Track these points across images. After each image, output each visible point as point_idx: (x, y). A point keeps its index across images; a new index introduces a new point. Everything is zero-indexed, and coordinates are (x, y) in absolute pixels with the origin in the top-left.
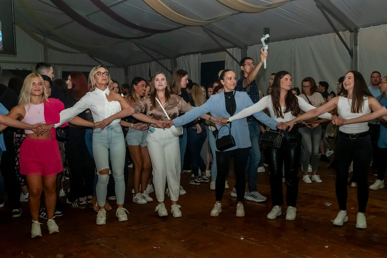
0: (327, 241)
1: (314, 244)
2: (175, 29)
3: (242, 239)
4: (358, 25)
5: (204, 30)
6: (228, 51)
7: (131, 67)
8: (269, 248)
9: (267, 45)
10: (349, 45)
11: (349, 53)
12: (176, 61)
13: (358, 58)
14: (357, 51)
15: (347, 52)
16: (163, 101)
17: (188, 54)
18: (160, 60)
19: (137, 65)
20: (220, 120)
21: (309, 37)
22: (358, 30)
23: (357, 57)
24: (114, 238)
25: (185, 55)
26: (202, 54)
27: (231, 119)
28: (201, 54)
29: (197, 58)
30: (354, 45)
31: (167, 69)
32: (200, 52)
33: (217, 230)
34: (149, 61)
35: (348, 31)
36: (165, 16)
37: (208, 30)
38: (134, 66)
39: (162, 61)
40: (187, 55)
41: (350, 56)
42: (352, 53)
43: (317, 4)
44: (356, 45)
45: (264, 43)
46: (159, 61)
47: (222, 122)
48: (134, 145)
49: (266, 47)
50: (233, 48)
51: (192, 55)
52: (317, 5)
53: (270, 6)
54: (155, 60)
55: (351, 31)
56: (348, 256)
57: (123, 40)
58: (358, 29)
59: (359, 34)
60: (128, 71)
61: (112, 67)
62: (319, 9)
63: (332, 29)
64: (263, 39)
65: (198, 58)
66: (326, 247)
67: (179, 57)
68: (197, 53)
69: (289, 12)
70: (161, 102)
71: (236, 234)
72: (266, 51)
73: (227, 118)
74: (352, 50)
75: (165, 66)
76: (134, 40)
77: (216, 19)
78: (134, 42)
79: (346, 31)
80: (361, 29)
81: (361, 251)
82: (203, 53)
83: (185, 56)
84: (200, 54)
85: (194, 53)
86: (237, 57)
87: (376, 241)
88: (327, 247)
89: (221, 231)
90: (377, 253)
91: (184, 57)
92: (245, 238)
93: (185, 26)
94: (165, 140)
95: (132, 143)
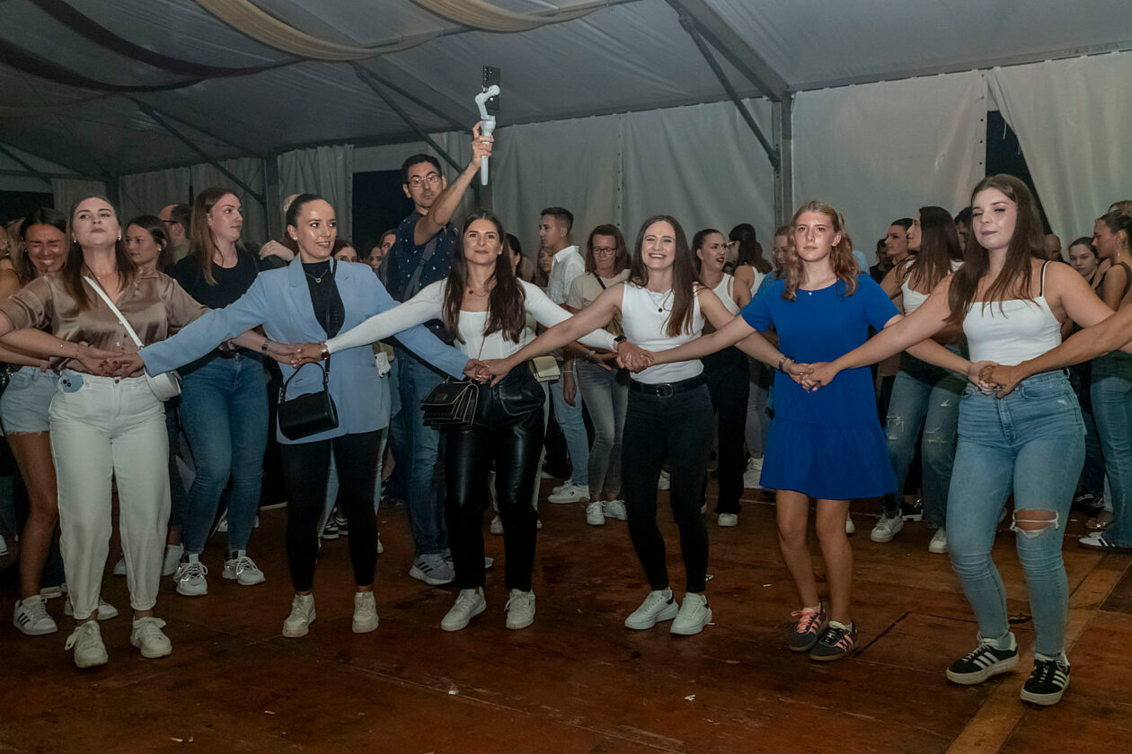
0: (693, 681)
1: (655, 692)
2: (269, 68)
3: (452, 692)
4: (790, 82)
5: (360, 76)
6: (434, 140)
7: (129, 178)
8: (529, 714)
9: (493, 118)
10: (768, 136)
11: (770, 158)
12: (277, 167)
13: (793, 172)
14: (790, 154)
15: (765, 155)
16: (113, 284)
17: (314, 144)
18: (224, 158)
19: (149, 175)
20: (299, 350)
21: (665, 109)
22: (793, 96)
23: (791, 171)
24: (41, 722)
25: (303, 146)
26: (355, 147)
27: (332, 345)
28: (352, 146)
29: (340, 157)
30: (783, 138)
31: (247, 189)
32: (349, 141)
33: (381, 671)
34: (188, 164)
35: (765, 98)
36: (236, 26)
37: (372, 75)
38: (140, 175)
39: (228, 165)
40: (312, 148)
41: (773, 168)
42: (776, 159)
43: (683, 18)
44: (787, 136)
45: (483, 110)
46: (222, 164)
47: (306, 354)
48: (27, 430)
49: (490, 123)
50: (448, 131)
51: (326, 147)
52: (681, 22)
53: (553, 15)
54: (206, 159)
55: (773, 98)
56: (746, 719)
57: (101, 94)
58: (791, 94)
59: (795, 108)
60: (120, 192)
61: (60, 176)
62: (687, 33)
63: (723, 91)
64: (481, 99)
65: (345, 156)
66: (687, 698)
67: (285, 154)
68: (341, 142)
69: (607, 38)
70: (108, 291)
71: (437, 679)
72: (488, 134)
73: (319, 344)
74: (778, 152)
75: (241, 179)
76: (137, 95)
77: (397, 43)
78: (137, 102)
79: (761, 97)
80: (800, 93)
81: (780, 703)
82: (360, 142)
83: (305, 149)
84: (349, 147)
85: (329, 143)
86: (460, 160)
87: (822, 671)
88: (691, 698)
89: (391, 673)
90: (821, 706)
91: (301, 152)
92: (462, 691)
93: (300, 59)
94: (119, 414)
95: (18, 426)
